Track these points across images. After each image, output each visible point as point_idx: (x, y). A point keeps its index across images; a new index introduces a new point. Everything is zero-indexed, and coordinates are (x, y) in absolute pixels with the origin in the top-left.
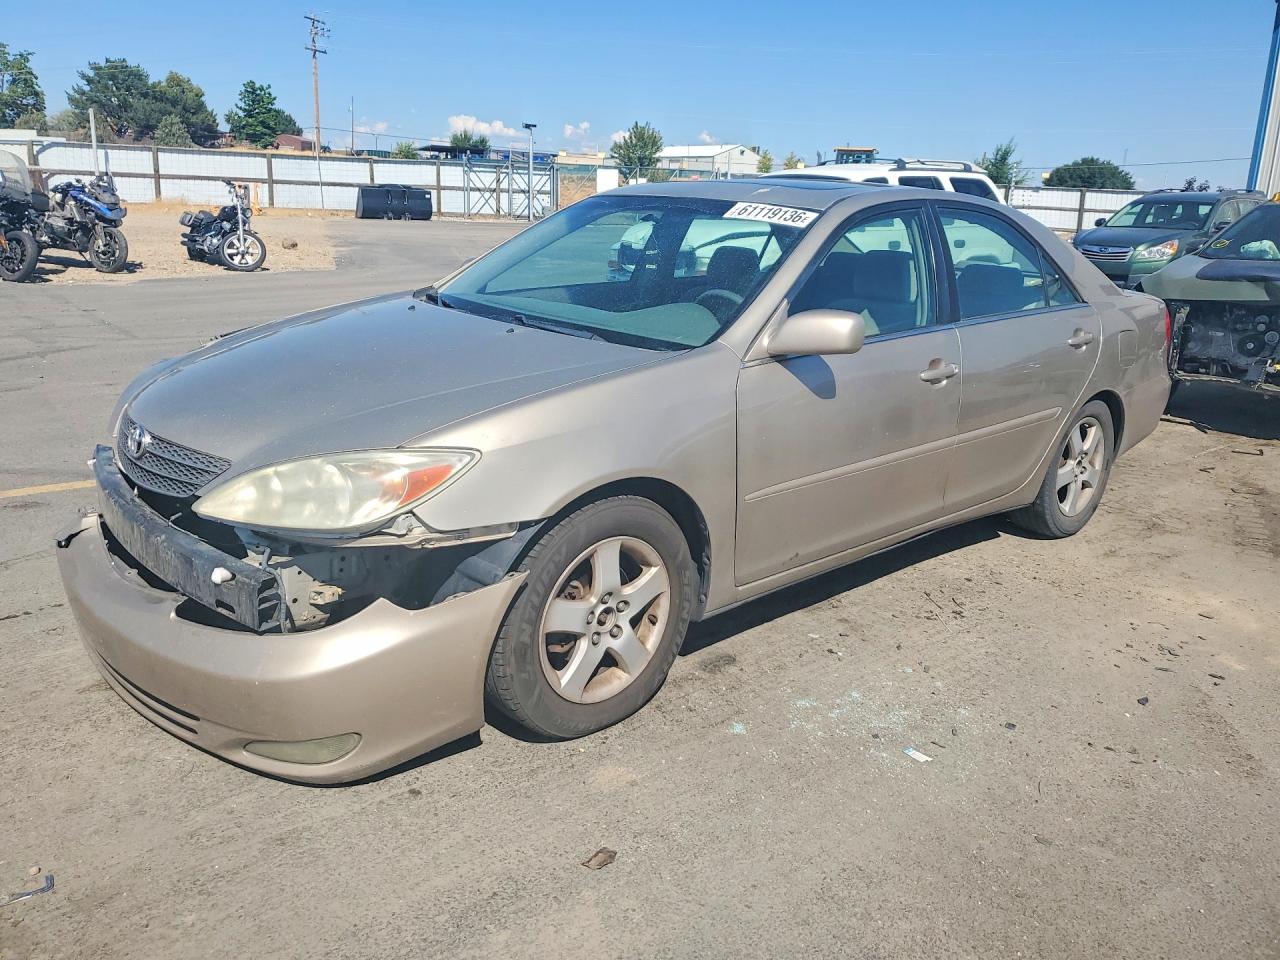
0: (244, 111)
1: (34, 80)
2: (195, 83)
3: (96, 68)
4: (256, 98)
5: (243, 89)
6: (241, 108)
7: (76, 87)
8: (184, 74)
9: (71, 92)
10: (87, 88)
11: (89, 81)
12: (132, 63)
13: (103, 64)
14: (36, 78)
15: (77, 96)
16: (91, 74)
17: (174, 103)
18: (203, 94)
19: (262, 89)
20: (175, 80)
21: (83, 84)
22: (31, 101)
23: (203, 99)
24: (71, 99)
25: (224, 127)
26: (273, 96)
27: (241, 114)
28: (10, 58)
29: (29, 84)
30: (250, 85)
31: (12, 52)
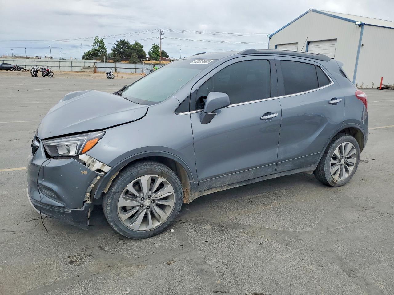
0: (152, 51)
1: (104, 45)
2: (141, 44)
3: (118, 42)
4: (156, 48)
5: (152, 46)
8: (139, 42)
9: (112, 48)
10: (116, 47)
11: (116, 45)
12: (126, 40)
13: (119, 41)
15: (113, 49)
16: (117, 43)
17: (135, 50)
18: (142, 47)
19: (157, 45)
20: (137, 44)
22: (103, 50)
23: (142, 49)
24: (113, 50)
25: (148, 56)
27: (152, 52)
28: (99, 40)
29: (103, 46)
30: (154, 45)
31: (100, 38)
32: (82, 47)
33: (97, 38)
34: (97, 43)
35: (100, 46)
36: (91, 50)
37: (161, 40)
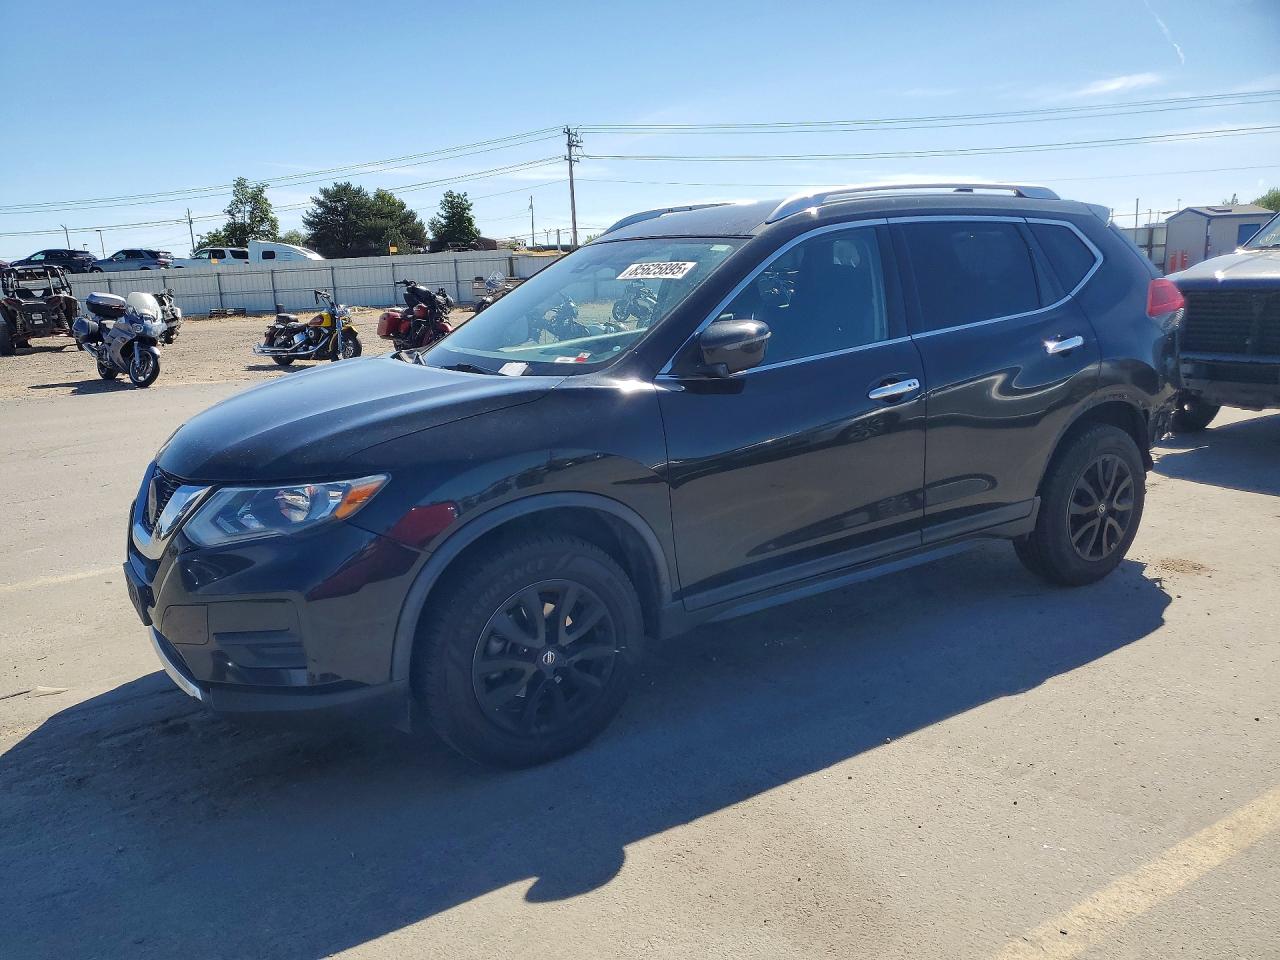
1: (269, 208)
3: (325, 192)
4: (455, 206)
5: (443, 198)
6: (442, 216)
7: (310, 211)
8: (384, 190)
9: (306, 216)
10: (319, 211)
11: (320, 204)
12: (355, 186)
13: (330, 186)
14: (270, 205)
15: (313, 219)
16: (321, 198)
17: (390, 215)
19: (459, 197)
20: (381, 196)
21: (315, 206)
22: (267, 227)
25: (430, 236)
26: (469, 202)
27: (443, 221)
28: (250, 191)
29: (265, 212)
30: (450, 194)
31: (252, 184)
32: (191, 222)
33: (240, 184)
34: (241, 202)
35: (252, 213)
36: (221, 229)
37: (571, 166)
